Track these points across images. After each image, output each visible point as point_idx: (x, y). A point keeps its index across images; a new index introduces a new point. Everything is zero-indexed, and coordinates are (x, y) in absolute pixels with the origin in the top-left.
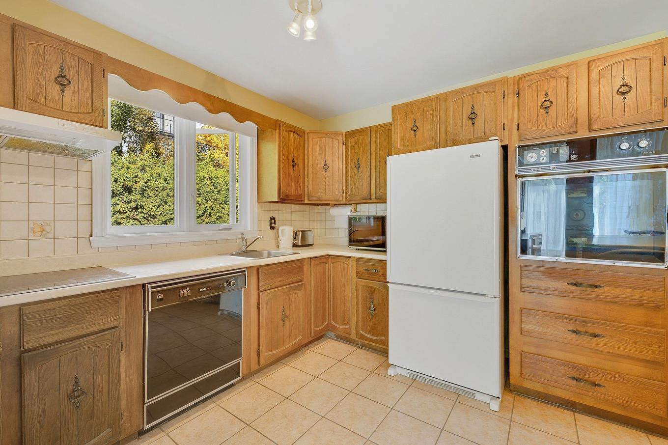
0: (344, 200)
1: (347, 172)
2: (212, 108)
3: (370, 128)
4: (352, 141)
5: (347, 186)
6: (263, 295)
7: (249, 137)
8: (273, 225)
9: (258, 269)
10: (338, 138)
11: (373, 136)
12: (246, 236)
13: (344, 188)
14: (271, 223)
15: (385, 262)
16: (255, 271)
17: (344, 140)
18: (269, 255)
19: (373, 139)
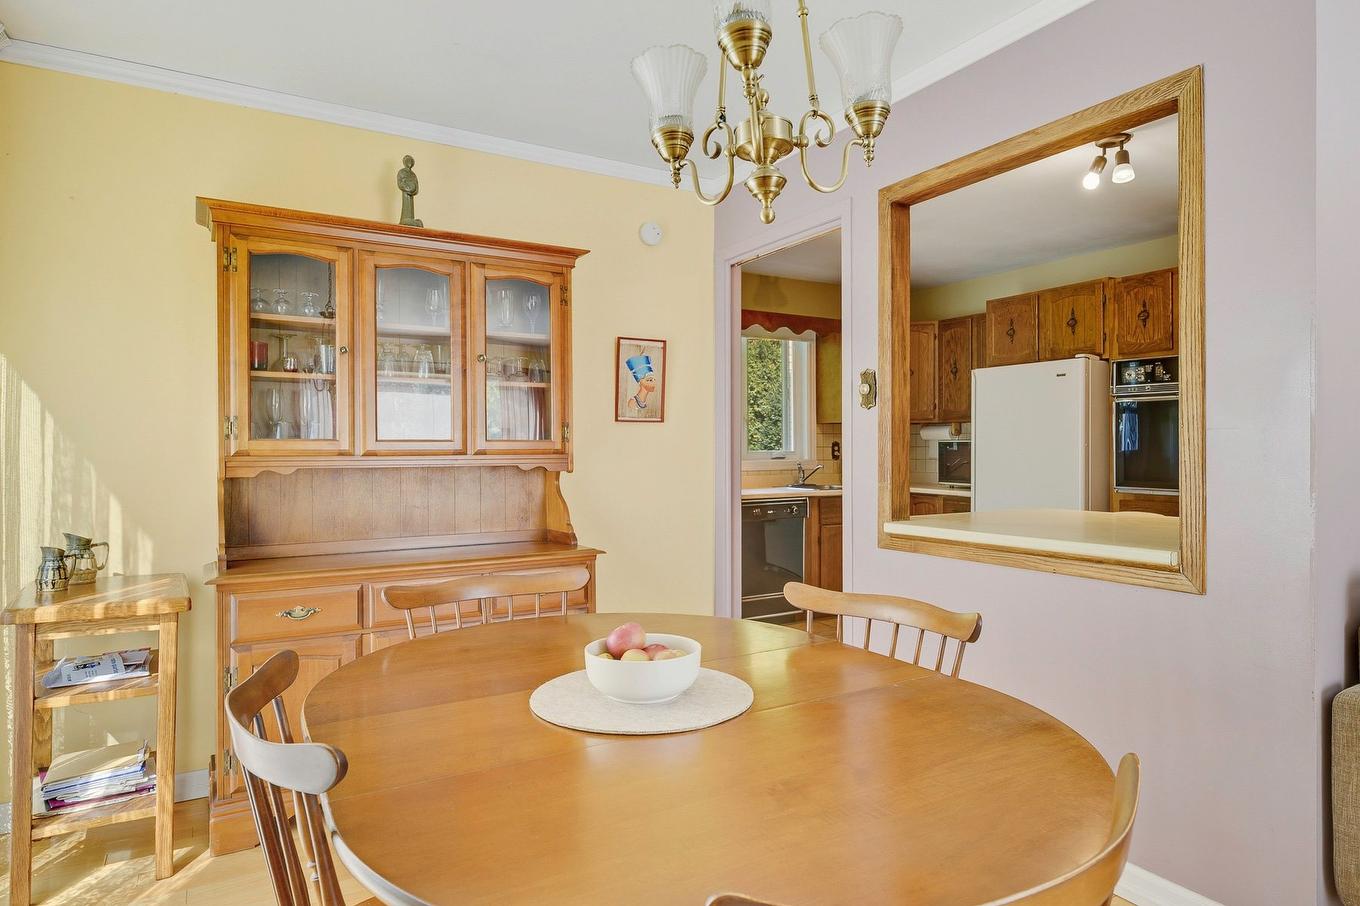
0: (937, 419)
1: (940, 379)
2: (770, 326)
3: (972, 317)
4: (947, 335)
5: (940, 398)
6: (824, 530)
7: (806, 343)
8: (836, 453)
9: (819, 500)
10: (928, 331)
11: (975, 329)
12: (804, 468)
13: (937, 402)
14: (833, 451)
15: (968, 499)
16: (816, 501)
17: (937, 333)
18: (831, 488)
19: (975, 333)
